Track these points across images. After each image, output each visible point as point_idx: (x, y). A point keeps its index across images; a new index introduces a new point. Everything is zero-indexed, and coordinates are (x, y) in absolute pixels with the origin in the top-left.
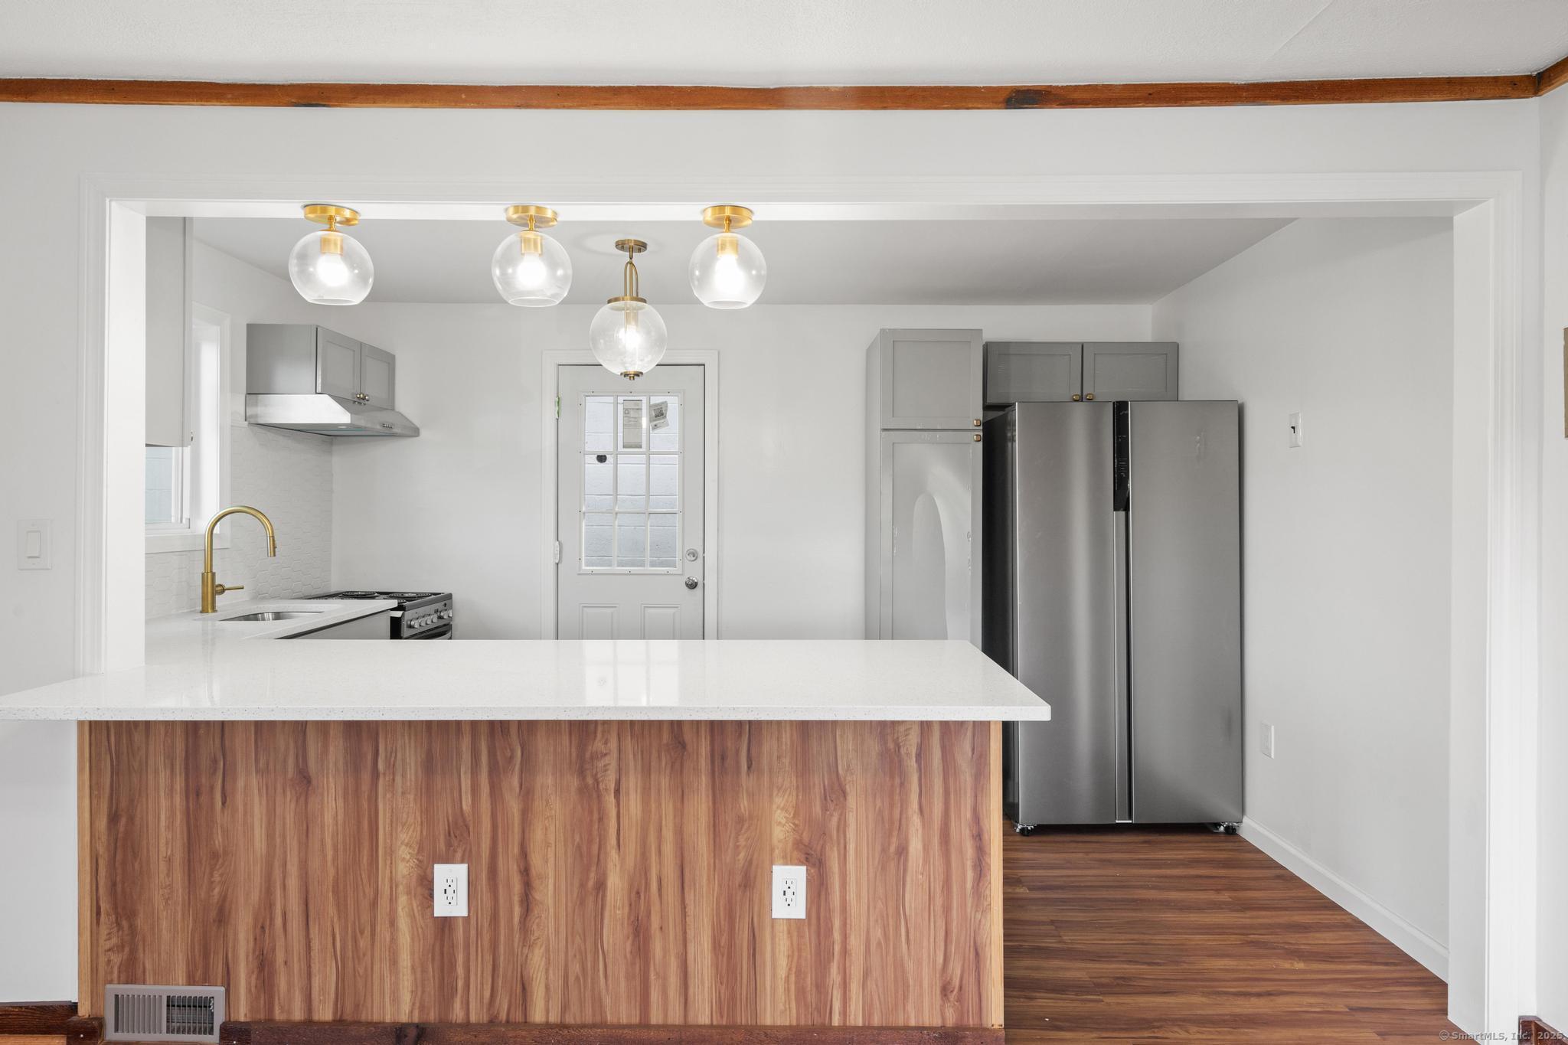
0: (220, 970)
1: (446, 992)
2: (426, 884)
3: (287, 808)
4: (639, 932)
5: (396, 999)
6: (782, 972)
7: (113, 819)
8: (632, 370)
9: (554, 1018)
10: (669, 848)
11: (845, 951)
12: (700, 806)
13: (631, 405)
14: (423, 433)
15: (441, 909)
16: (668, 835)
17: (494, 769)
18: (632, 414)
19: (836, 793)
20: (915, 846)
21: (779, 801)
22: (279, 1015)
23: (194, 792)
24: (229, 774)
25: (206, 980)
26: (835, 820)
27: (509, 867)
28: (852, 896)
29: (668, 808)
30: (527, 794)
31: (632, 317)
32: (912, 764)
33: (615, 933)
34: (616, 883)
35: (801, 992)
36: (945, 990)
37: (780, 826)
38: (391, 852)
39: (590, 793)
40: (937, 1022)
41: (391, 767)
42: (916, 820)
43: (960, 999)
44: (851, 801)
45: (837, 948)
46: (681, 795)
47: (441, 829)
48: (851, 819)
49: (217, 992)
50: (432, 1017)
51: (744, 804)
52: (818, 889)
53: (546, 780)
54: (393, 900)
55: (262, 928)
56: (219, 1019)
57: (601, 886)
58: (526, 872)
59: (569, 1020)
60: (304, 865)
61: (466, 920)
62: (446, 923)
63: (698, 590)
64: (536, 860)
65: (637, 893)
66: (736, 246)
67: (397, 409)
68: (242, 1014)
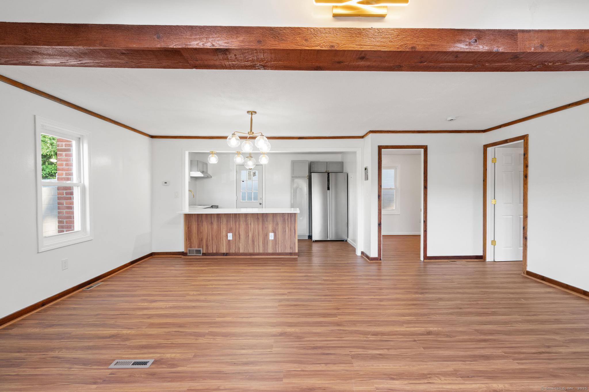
0: (201, 247)
1: (229, 249)
2: (227, 236)
3: (210, 227)
4: (253, 241)
5: (223, 249)
6: (271, 246)
7: (188, 228)
8: (250, 168)
9: (243, 252)
10: (257, 231)
11: (278, 243)
12: (261, 226)
13: (249, 172)
14: (212, 177)
15: (229, 239)
16: (257, 229)
17: (235, 222)
18: (250, 174)
19: (277, 224)
20: (287, 231)
21: (270, 225)
22: (209, 252)
23: (198, 225)
24: (202, 222)
25: (200, 248)
26: (277, 228)
27: (237, 233)
28: (279, 237)
29: (257, 226)
30: (239, 225)
31: (250, 160)
32: (286, 220)
33: (250, 242)
34: (250, 235)
35: (273, 248)
36: (291, 248)
37: (270, 228)
38: (223, 232)
39: (247, 224)
40: (290, 252)
41: (222, 221)
42: (287, 227)
43: (292, 249)
44: (279, 225)
45: (277, 243)
46: (258, 224)
47: (229, 229)
48: (279, 227)
49: (201, 249)
50: (228, 252)
51: (266, 226)
52: (275, 236)
53: (241, 223)
54: (223, 238)
55: (207, 241)
56: (202, 252)
57: (248, 236)
58: (239, 234)
59: (245, 252)
60: (212, 233)
61: (232, 240)
62: (229, 241)
63: (261, 205)
64: (240, 233)
65: (253, 237)
67: (208, 173)
68: (204, 252)
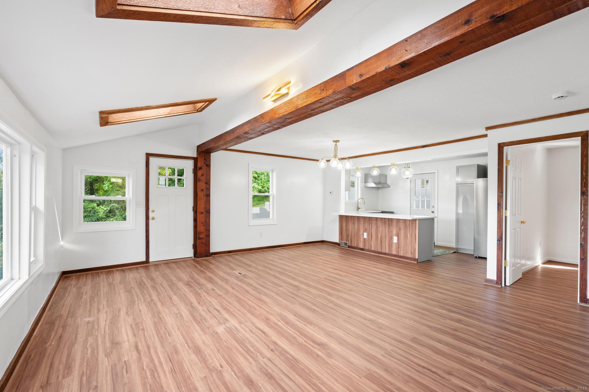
0: (348, 240)
1: (365, 246)
2: (363, 234)
3: (353, 226)
4: (381, 242)
5: (361, 246)
6: (395, 248)
7: (341, 225)
9: (374, 250)
10: (384, 233)
11: (401, 247)
12: (387, 229)
15: (364, 237)
16: (384, 232)
17: (369, 224)
19: (400, 229)
20: (408, 236)
21: (394, 229)
22: (352, 246)
23: (346, 224)
24: (349, 222)
25: (347, 241)
26: (400, 232)
27: (370, 234)
28: (402, 241)
29: (384, 229)
30: (372, 226)
32: (408, 226)
33: (379, 242)
34: (379, 236)
35: (396, 251)
36: (411, 253)
37: (394, 232)
38: (361, 231)
39: (377, 227)
40: (411, 257)
41: (361, 223)
42: (408, 233)
43: (413, 254)
44: (402, 230)
45: (400, 246)
46: (385, 228)
47: (365, 229)
48: (402, 232)
49: (348, 242)
50: (364, 248)
51: (391, 230)
52: (398, 240)
53: (373, 225)
54: (361, 236)
55: (351, 237)
56: (348, 245)
57: (378, 237)
58: (371, 234)
59: (375, 250)
60: (354, 232)
61: (367, 238)
62: (365, 238)
64: (372, 233)
65: (381, 238)
66: (394, 168)
68: (350, 245)
